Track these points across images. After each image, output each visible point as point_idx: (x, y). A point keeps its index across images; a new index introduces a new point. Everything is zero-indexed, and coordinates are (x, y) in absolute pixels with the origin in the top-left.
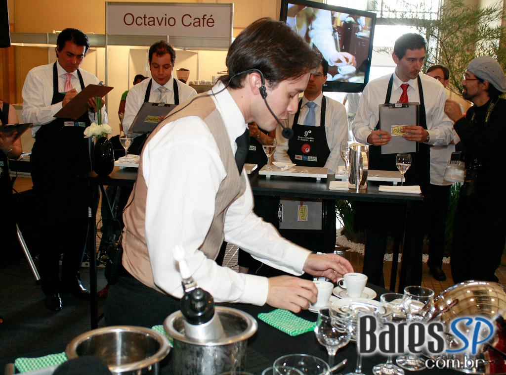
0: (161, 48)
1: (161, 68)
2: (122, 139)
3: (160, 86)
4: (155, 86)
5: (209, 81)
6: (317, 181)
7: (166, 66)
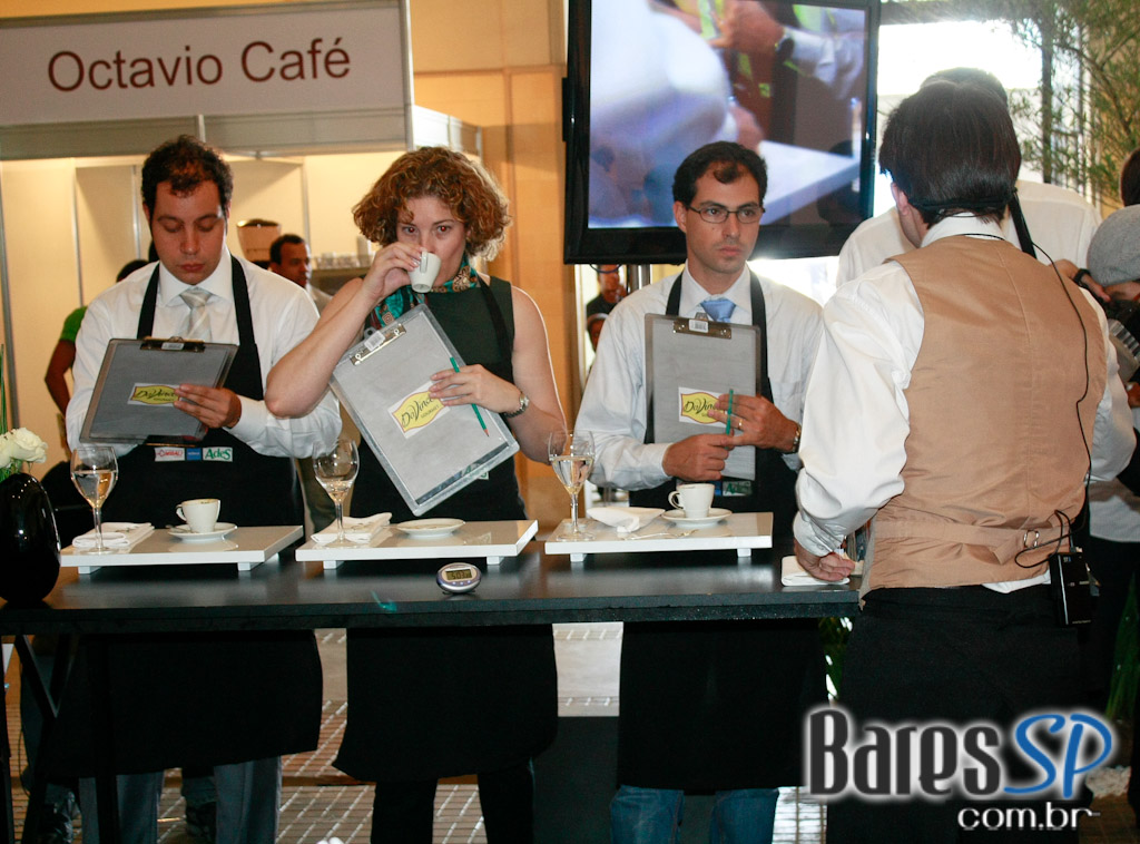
0: (184, 164)
1: (190, 230)
2: (81, 473)
3: (187, 286)
4: (171, 286)
5: (345, 253)
6: (740, 561)
7: (206, 223)
